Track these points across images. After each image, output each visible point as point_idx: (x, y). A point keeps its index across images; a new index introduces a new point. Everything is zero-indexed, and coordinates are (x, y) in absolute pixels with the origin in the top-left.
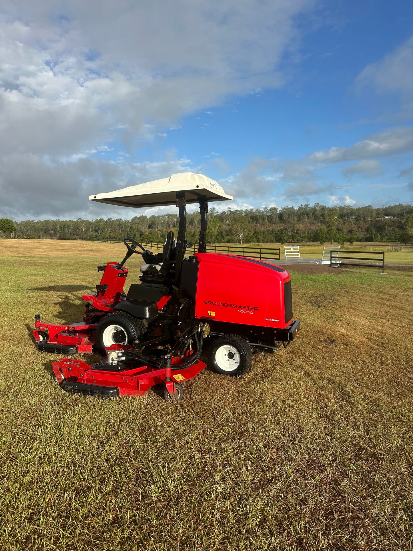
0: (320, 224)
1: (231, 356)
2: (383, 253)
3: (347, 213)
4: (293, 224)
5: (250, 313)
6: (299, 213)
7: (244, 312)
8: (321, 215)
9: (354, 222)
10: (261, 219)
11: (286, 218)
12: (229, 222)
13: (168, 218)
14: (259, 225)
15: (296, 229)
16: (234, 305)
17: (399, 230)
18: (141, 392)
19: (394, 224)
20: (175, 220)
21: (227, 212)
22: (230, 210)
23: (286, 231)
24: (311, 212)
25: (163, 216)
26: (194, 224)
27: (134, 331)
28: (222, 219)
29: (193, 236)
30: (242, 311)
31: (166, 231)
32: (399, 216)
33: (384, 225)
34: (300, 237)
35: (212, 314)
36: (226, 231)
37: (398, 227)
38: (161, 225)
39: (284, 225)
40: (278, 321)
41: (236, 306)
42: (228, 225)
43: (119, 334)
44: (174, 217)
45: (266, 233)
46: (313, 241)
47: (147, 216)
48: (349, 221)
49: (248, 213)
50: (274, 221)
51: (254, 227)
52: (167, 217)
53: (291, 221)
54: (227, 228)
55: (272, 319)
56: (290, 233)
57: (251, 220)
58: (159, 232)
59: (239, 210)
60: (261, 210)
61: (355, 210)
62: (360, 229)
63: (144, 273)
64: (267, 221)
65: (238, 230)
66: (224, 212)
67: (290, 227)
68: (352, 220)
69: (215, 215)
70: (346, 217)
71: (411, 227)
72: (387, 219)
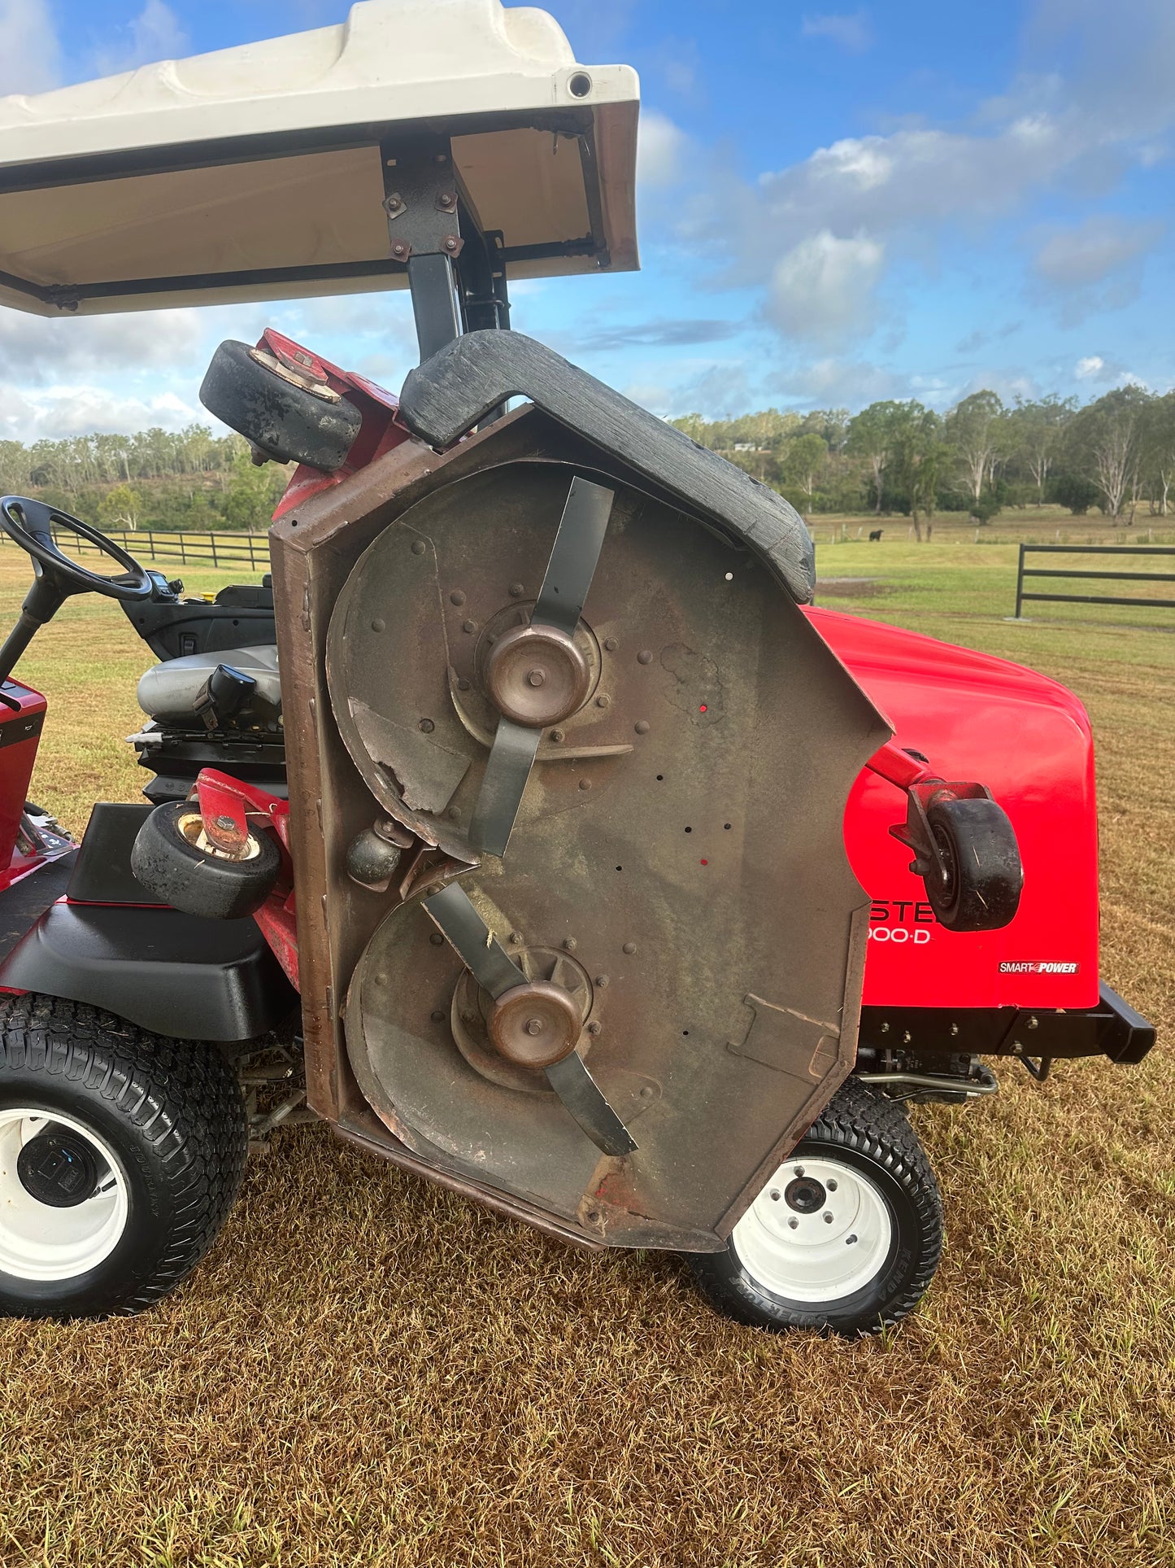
1: (806, 1196)
5: (911, 940)
13: (97, 447)
20: (124, 455)
25: (78, 441)
26: (188, 469)
27: (147, 1110)
31: (94, 492)
32: (769, 443)
38: (77, 471)
40: (1072, 968)
43: (58, 1149)
44: (121, 445)
47: (22, 441)
52: (92, 445)
55: (1036, 964)
63: (166, 719)
71: (802, 473)
72: (740, 451)
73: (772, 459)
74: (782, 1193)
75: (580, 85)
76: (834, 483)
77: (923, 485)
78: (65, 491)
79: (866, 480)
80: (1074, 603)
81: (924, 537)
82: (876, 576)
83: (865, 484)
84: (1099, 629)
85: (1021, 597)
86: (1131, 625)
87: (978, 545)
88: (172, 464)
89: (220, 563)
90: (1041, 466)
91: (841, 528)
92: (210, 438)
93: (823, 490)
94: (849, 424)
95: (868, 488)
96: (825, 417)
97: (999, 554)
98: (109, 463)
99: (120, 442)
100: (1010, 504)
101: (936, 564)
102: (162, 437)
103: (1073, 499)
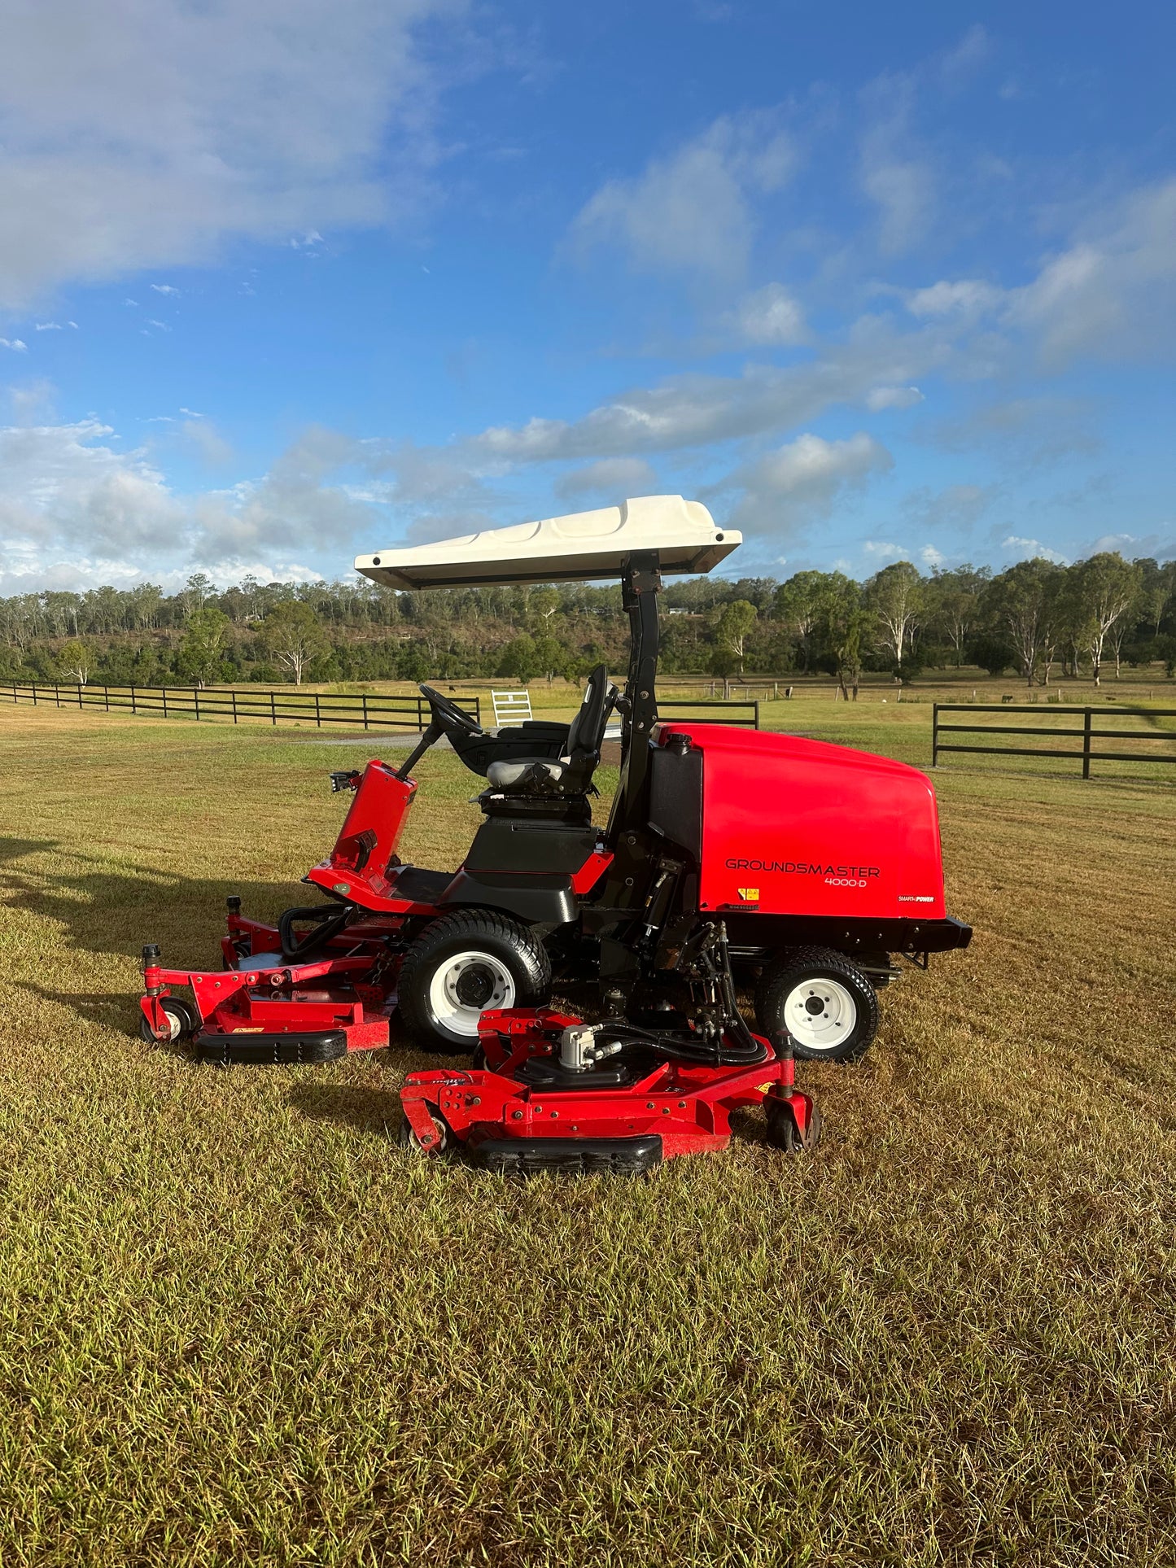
0: (511, 629)
1: (815, 1006)
2: (754, 705)
3: (579, 601)
4: (442, 628)
5: (857, 885)
6: (456, 597)
7: (840, 882)
8: (514, 605)
9: (597, 623)
10: (350, 612)
11: (422, 610)
12: (253, 618)
13: (47, 604)
14: (344, 628)
15: (450, 642)
16: (811, 867)
17: (703, 643)
18: (717, 1137)
19: (691, 629)
20: (74, 612)
21: (244, 590)
22: (255, 584)
23: (424, 647)
24: (488, 596)
25: (28, 598)
26: (137, 625)
28: (231, 608)
29: (136, 662)
30: (837, 882)
32: (701, 608)
33: (669, 632)
34: (463, 664)
35: (751, 895)
36: (245, 647)
37: (700, 635)
38: (25, 627)
39: (416, 629)
40: (932, 899)
41: (819, 867)
42: (250, 627)
44: (70, 602)
45: (368, 652)
46: (498, 675)
48: (583, 622)
49: (310, 594)
50: (388, 618)
51: (332, 634)
52: (42, 602)
53: (436, 618)
54: (249, 636)
55: (915, 897)
56: (435, 653)
57: (322, 615)
58: (17, 650)
59: (283, 583)
60: (348, 584)
61: (596, 591)
62: (611, 643)
64: (368, 618)
65: (286, 644)
66: (236, 590)
67: (434, 635)
68: (592, 620)
69: (208, 596)
70: (576, 610)
71: (733, 636)
72: (673, 614)
73: (705, 622)
74: (804, 1005)
75: (720, 537)
76: (763, 645)
77: (848, 648)
78: (12, 645)
79: (793, 642)
80: (985, 754)
81: (850, 696)
82: (810, 731)
83: (793, 646)
84: (1004, 776)
85: (937, 749)
86: (1032, 773)
87: (901, 704)
88: (122, 621)
89: (202, 716)
90: (957, 630)
91: (774, 687)
92: (161, 597)
93: (753, 651)
94: (776, 591)
95: (796, 650)
96: (753, 584)
97: (921, 712)
98: (58, 619)
99: (68, 599)
100: (930, 665)
101: (863, 721)
102: (113, 595)
103: (990, 661)
